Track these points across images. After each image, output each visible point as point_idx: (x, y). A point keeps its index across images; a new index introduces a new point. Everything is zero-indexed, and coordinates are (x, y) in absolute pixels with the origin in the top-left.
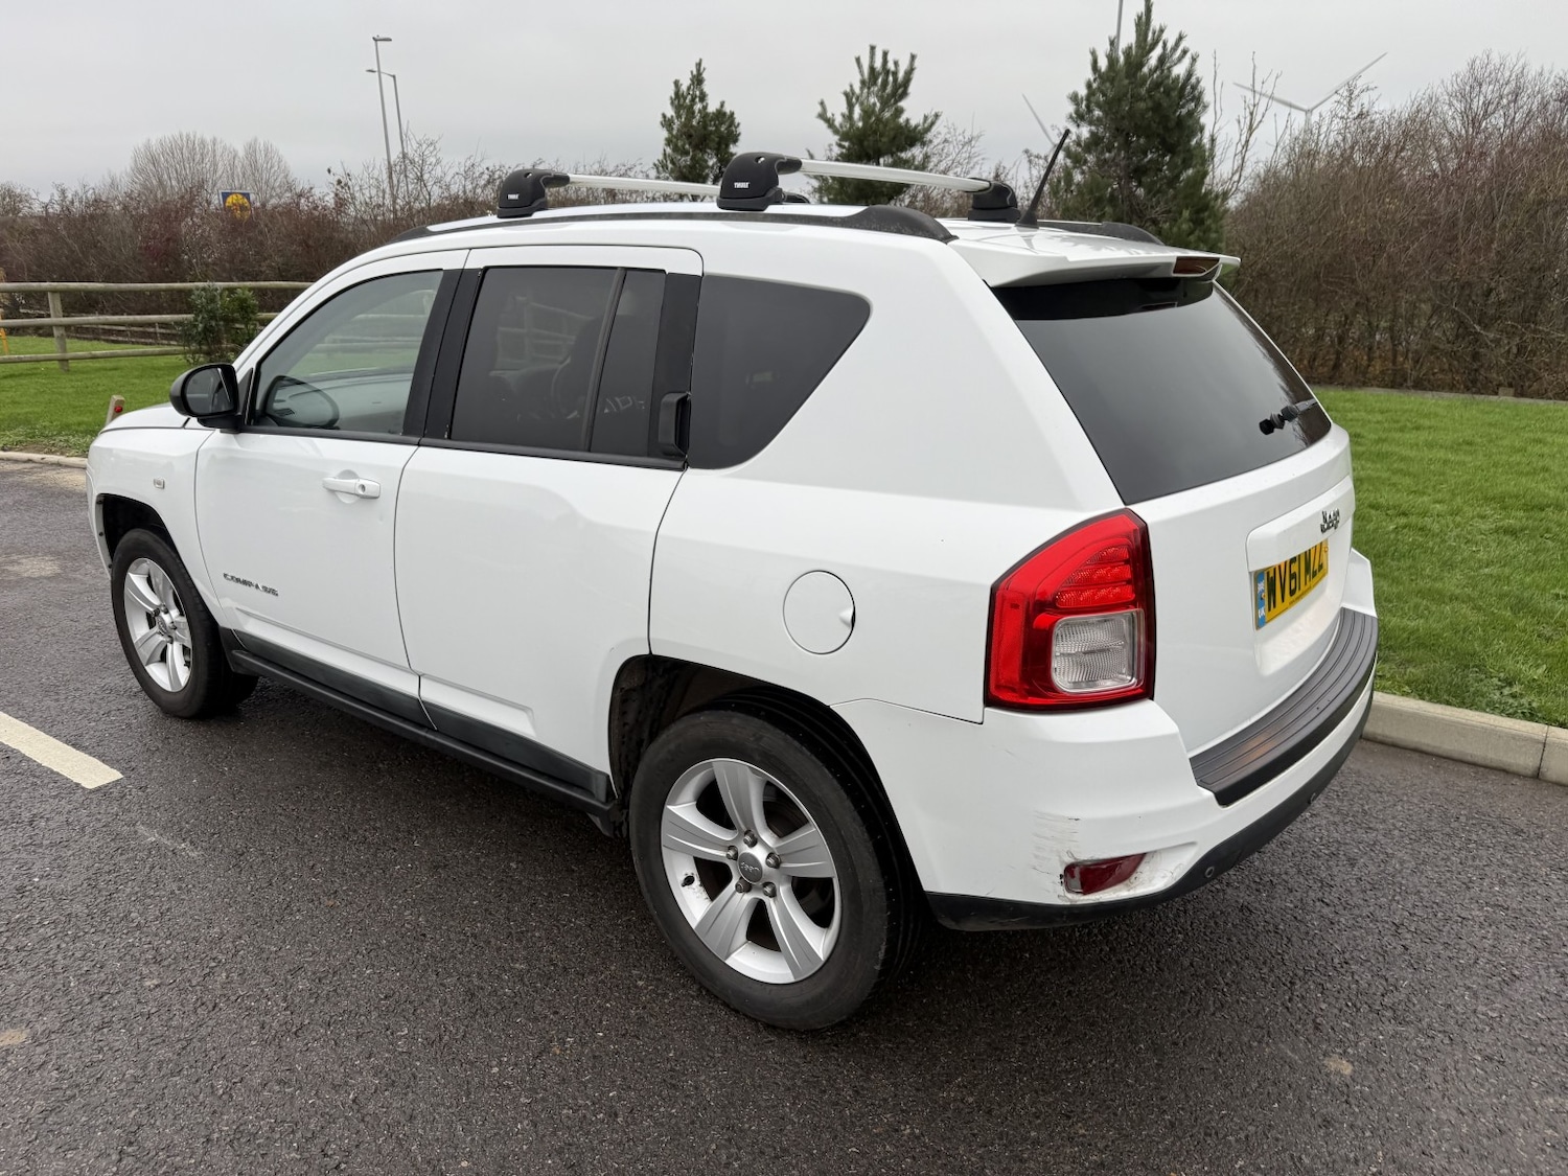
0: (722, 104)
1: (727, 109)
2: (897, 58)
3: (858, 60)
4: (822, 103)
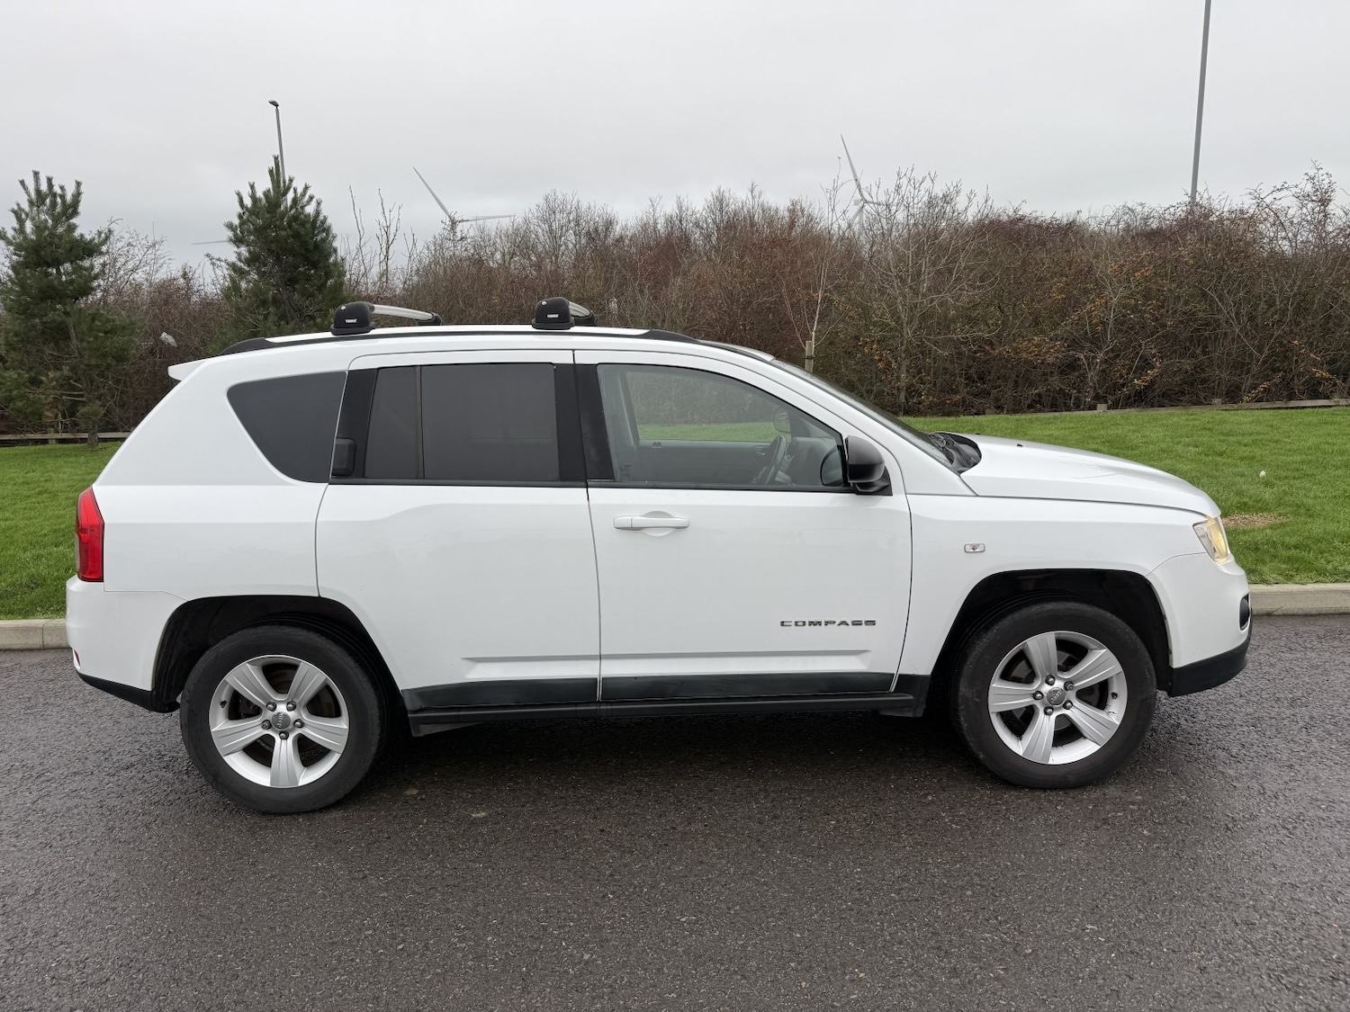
2: (62, 184)
3: (22, 182)
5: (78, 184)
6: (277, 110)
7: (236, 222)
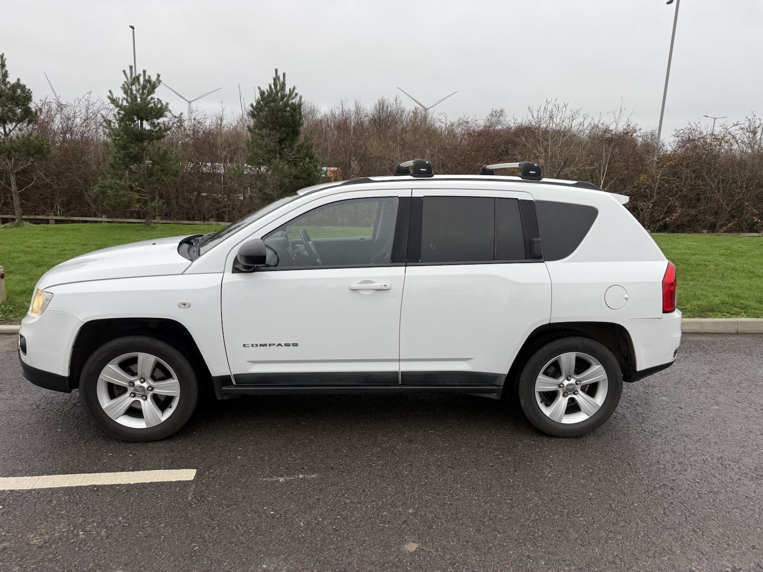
0: (18, 80)
1: (22, 82)
2: (150, 74)
3: (124, 72)
4: (110, 92)
5: (159, 76)
6: (133, 32)
7: (255, 104)
